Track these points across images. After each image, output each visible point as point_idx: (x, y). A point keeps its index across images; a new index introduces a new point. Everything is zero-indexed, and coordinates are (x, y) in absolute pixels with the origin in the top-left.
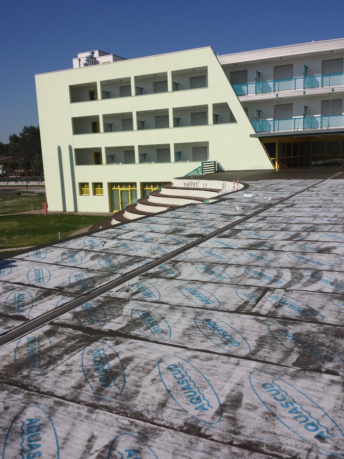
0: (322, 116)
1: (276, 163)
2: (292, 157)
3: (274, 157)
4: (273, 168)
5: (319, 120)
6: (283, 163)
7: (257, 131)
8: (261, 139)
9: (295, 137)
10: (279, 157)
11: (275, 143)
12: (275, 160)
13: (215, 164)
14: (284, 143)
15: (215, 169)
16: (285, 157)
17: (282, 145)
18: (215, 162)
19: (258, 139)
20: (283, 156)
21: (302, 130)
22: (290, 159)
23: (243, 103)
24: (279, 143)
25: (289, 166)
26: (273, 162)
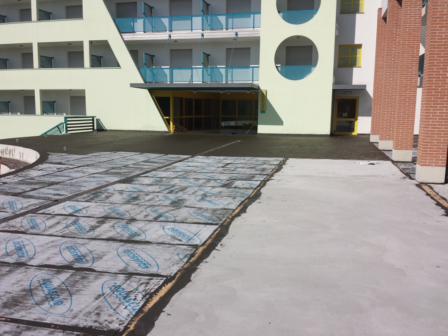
0: (227, 67)
1: (171, 123)
2: (194, 116)
3: (169, 116)
4: (166, 130)
5: (223, 71)
6: (181, 124)
7: (147, 81)
8: (152, 91)
9: (195, 92)
10: (174, 115)
11: (168, 99)
12: (169, 119)
13: (93, 120)
14: (181, 99)
15: (93, 126)
16: (184, 117)
17: (179, 101)
18: (93, 117)
19: (146, 91)
20: (181, 114)
21: (201, 82)
22: (192, 119)
23: (128, 44)
24: (175, 99)
25: (190, 129)
26: (167, 122)
